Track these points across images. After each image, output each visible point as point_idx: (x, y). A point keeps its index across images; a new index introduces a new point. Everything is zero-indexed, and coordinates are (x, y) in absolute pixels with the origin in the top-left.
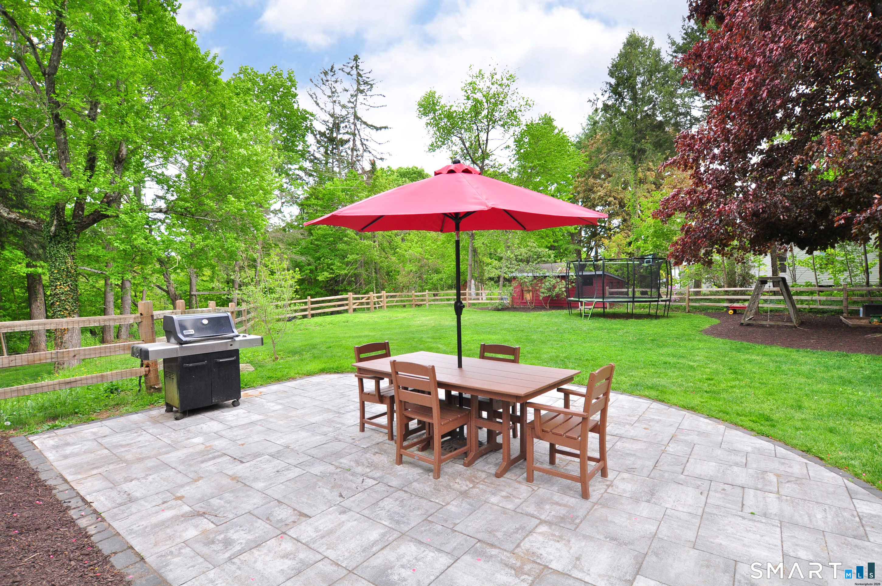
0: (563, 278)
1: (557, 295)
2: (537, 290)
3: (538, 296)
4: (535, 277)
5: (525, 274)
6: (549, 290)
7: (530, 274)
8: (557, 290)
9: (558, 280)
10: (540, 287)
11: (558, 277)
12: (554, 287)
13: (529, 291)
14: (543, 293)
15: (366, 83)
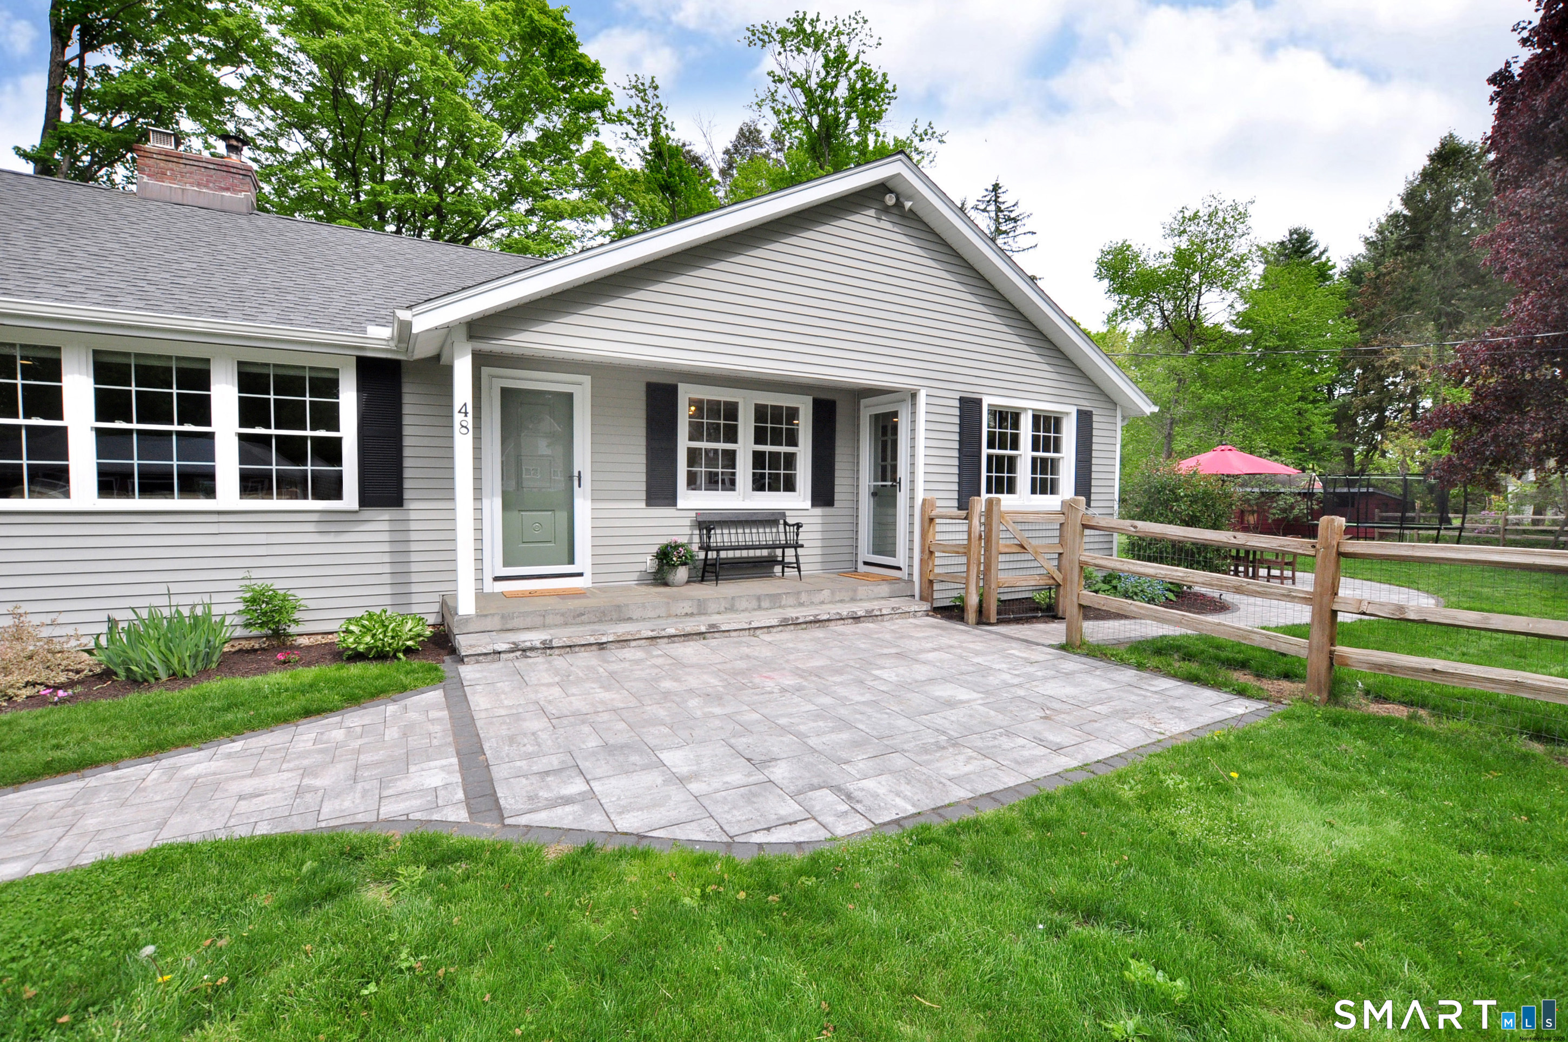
0: (1304, 495)
1: (1296, 519)
2: (1264, 511)
3: (1266, 518)
4: (1262, 493)
5: (1249, 490)
6: (1284, 511)
7: (1256, 490)
8: (1296, 511)
9: (1299, 498)
10: (1270, 507)
11: (1299, 494)
12: (1292, 507)
13: (1253, 512)
14: (1274, 513)
15: (1009, 219)
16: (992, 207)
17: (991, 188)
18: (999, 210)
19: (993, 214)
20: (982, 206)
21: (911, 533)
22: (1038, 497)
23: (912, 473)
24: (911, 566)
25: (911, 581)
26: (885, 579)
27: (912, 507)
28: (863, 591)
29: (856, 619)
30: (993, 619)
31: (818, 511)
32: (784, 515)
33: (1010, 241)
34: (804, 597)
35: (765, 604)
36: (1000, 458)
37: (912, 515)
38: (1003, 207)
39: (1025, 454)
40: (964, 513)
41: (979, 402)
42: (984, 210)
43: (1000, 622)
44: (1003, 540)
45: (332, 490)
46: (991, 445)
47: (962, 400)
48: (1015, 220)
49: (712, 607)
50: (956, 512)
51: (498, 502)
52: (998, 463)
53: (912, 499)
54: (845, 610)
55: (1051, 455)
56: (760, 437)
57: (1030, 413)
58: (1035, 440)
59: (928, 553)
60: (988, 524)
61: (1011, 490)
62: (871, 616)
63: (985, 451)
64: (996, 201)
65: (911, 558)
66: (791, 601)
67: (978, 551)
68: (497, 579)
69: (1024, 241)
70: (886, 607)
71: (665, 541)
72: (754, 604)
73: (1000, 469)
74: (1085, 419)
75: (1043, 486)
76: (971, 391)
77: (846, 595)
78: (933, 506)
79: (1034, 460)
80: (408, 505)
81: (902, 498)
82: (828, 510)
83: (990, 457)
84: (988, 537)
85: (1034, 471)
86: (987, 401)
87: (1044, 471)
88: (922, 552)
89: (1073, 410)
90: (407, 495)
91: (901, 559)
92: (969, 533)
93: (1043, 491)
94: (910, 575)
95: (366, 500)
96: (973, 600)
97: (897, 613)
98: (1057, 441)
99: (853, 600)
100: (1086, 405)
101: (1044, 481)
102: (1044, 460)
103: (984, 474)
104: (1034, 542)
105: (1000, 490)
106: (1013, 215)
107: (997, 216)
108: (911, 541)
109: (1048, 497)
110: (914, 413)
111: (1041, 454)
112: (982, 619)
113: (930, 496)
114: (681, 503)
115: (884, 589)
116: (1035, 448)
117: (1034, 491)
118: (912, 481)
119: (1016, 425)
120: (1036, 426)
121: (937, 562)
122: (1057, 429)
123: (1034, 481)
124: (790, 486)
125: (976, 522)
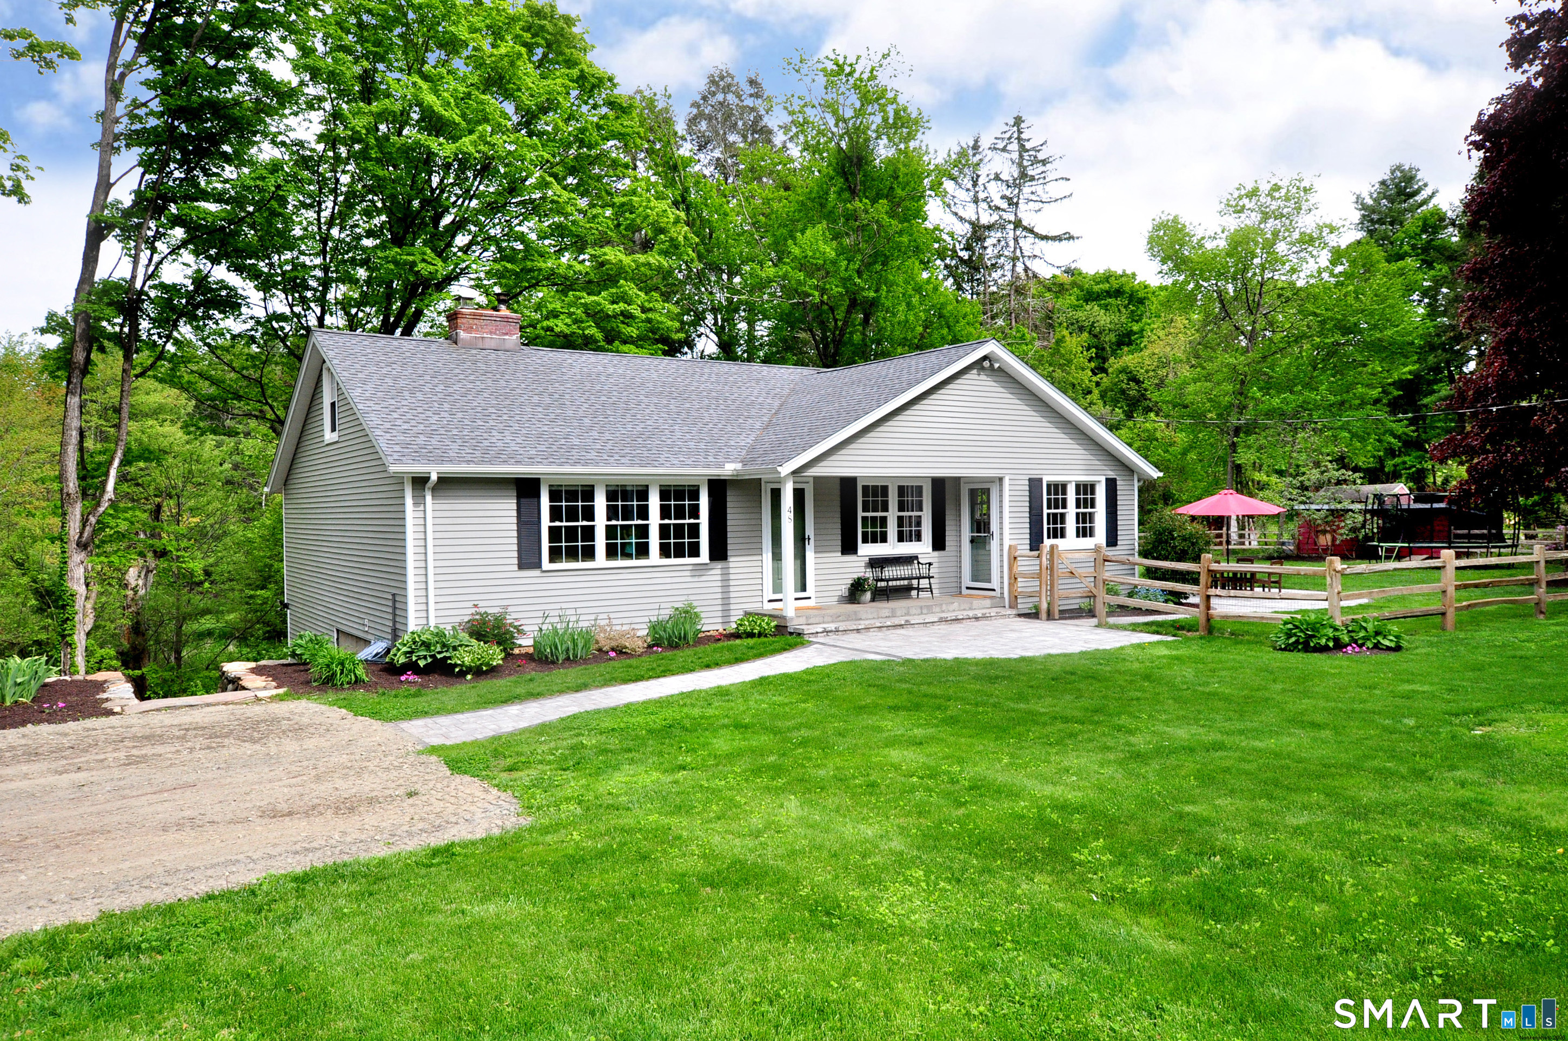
8: (1365, 531)
14: (1342, 534)
16: (1014, 146)
17: (1012, 122)
18: (1023, 149)
19: (1015, 156)
20: (1001, 145)
21: (1002, 566)
22: (1081, 539)
23: (1001, 528)
24: (1002, 588)
25: (1002, 597)
26: (985, 597)
27: (1002, 550)
28: (976, 603)
29: (977, 618)
30: (1057, 616)
31: (936, 554)
32: (917, 558)
33: (1039, 189)
34: (944, 607)
35: (925, 611)
36: (1055, 515)
37: (1002, 556)
38: (1028, 145)
39: (1071, 511)
40: (1036, 553)
41: (1041, 480)
42: (1004, 150)
43: (1060, 619)
44: (1060, 568)
45: (695, 552)
46: (1049, 507)
47: (1030, 480)
48: (1044, 162)
49: (899, 613)
50: (1028, 553)
51: (770, 555)
52: (1054, 518)
53: (1001, 545)
54: (971, 614)
55: (1089, 510)
56: (901, 508)
57: (1074, 484)
58: (1078, 501)
59: (1014, 579)
60: (1051, 560)
61: (1063, 536)
62: (984, 617)
63: (1046, 511)
64: (1019, 139)
65: (1002, 583)
66: (938, 609)
67: (1046, 576)
68: (770, 601)
69: (1055, 189)
70: (993, 612)
71: (855, 576)
72: (919, 611)
73: (1055, 522)
74: (1111, 485)
75: (1085, 532)
76: (1035, 474)
77: (967, 606)
78: (1016, 550)
79: (1078, 514)
80: (730, 559)
81: (994, 545)
82: (942, 553)
83: (1048, 515)
84: (1051, 568)
85: (1078, 522)
86: (1046, 479)
87: (1084, 522)
88: (1010, 578)
89: (1103, 479)
90: (729, 553)
91: (995, 584)
92: (1041, 565)
93: (1084, 535)
94: (1002, 594)
95: (712, 558)
96: (1044, 606)
97: (999, 616)
98: (1093, 500)
99: (971, 609)
100: (1112, 475)
101: (1084, 528)
102: (1084, 514)
103: (1045, 526)
104: (1080, 570)
105: (1055, 536)
106: (1041, 156)
107: (1021, 156)
108: (1002, 572)
109: (1088, 539)
110: (1001, 491)
111: (1082, 510)
112: (1050, 617)
113: (1013, 543)
114: (860, 552)
115: (988, 602)
116: (1078, 506)
117: (1078, 536)
118: (1001, 534)
119: (1064, 493)
120: (1078, 493)
121: (1020, 585)
122: (1093, 492)
123: (1078, 528)
124: (919, 538)
125: (1044, 559)
